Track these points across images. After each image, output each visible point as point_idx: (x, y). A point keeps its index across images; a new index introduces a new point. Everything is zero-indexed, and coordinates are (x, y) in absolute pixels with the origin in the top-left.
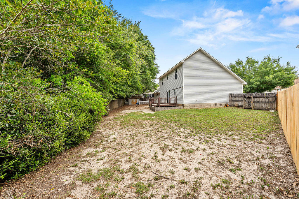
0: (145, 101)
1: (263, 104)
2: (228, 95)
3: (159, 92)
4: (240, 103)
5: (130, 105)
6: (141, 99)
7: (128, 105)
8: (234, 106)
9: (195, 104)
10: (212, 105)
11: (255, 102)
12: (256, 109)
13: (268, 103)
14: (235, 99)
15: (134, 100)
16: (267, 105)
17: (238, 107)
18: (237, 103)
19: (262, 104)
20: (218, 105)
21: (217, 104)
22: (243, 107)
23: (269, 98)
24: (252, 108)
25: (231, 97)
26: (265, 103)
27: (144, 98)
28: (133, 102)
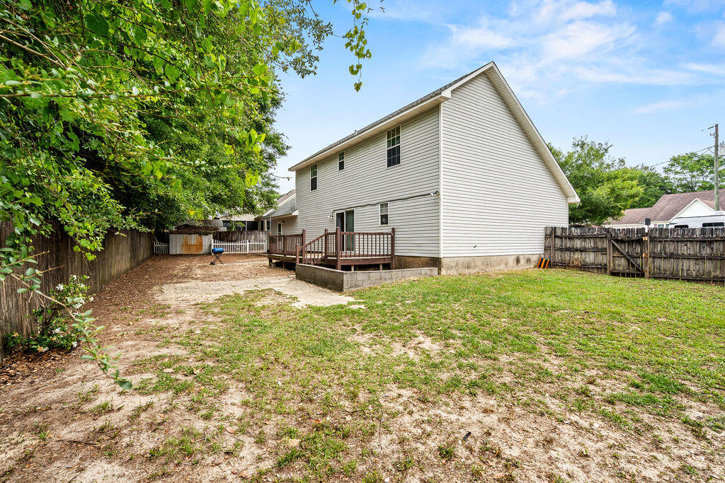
0: (228, 241)
1: (692, 263)
2: (542, 232)
3: (296, 213)
4: (590, 258)
5: (176, 256)
6: (220, 237)
7: (167, 255)
8: (565, 265)
9: (471, 260)
10: (511, 261)
11: (655, 256)
12: (661, 275)
13: (710, 258)
14: (569, 244)
15: (193, 239)
16: (708, 266)
17: (584, 267)
18: (577, 255)
19: (685, 261)
20: (522, 261)
21: (521, 257)
22: (606, 269)
23: (715, 246)
24: (647, 274)
25: (556, 237)
26: (698, 258)
27: (227, 234)
28: (187, 245)
